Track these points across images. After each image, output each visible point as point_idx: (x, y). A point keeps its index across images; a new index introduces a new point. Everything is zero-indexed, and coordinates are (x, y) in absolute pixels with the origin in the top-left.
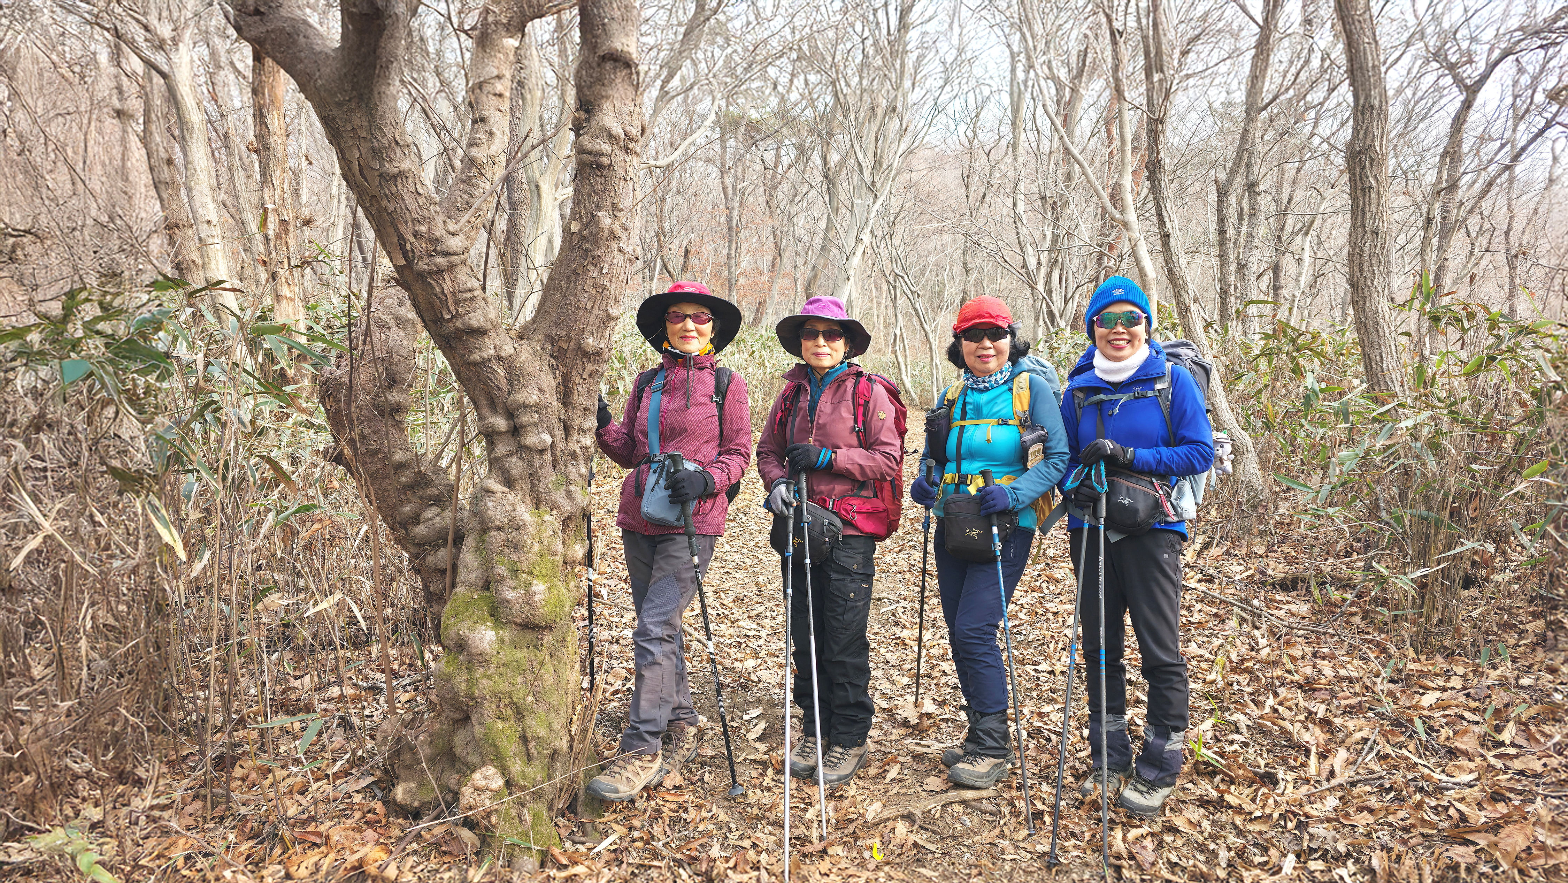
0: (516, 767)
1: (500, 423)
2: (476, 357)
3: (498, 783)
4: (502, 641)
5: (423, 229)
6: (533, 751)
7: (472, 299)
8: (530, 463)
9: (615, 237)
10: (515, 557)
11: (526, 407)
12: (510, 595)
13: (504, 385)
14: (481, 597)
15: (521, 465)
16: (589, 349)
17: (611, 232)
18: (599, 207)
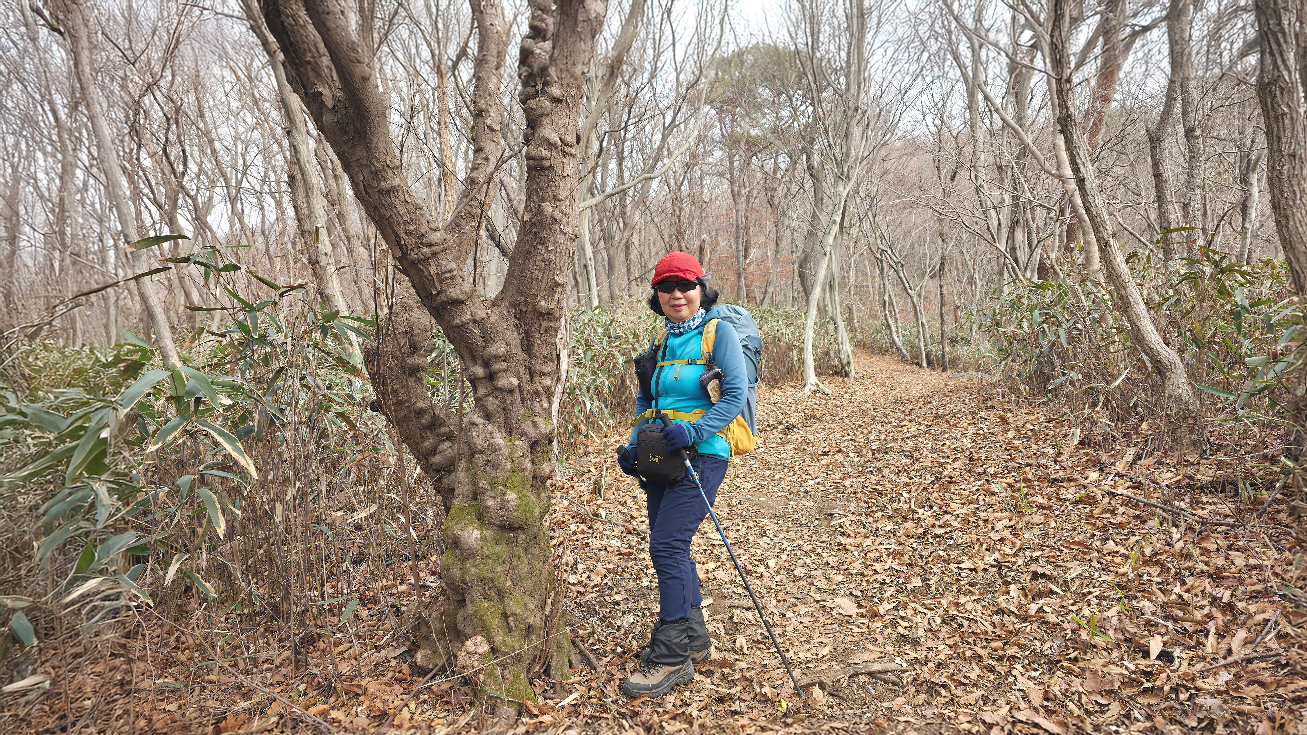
0: (499, 637)
1: (479, 371)
2: (458, 321)
3: (484, 648)
4: (485, 539)
5: (412, 228)
6: (512, 625)
7: (451, 278)
8: (502, 401)
9: (556, 221)
10: (493, 473)
11: (497, 357)
12: (490, 503)
13: (480, 341)
14: (470, 506)
15: (496, 402)
16: (543, 310)
17: (553, 217)
18: (544, 200)
